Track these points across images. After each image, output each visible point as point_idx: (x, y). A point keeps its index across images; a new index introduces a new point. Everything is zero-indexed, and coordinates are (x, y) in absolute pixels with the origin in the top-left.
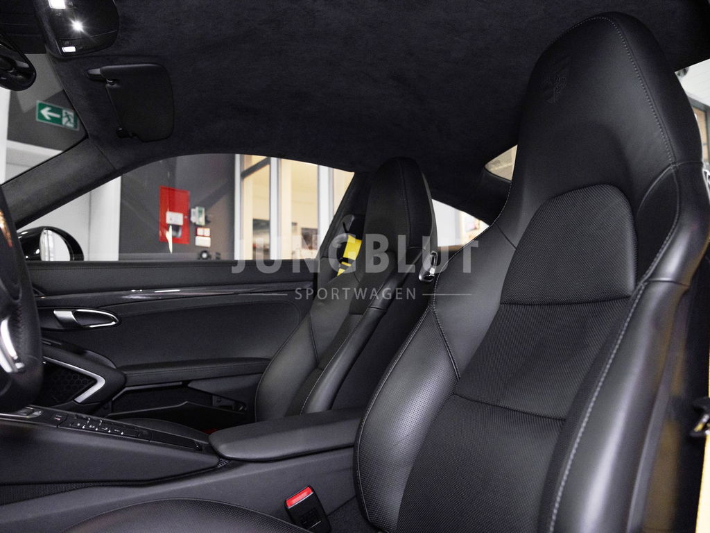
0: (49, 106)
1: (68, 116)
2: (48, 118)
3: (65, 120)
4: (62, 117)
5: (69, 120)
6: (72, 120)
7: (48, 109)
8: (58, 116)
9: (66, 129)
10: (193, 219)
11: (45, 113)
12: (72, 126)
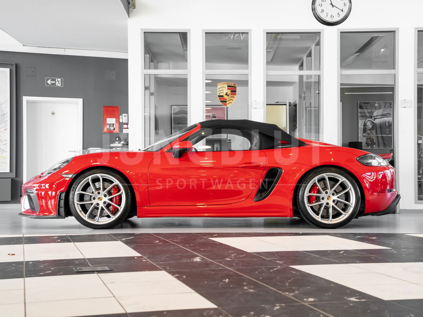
1: (58, 81)
2: (50, 84)
4: (56, 82)
5: (59, 83)
7: (50, 80)
8: (54, 82)
10: (121, 121)
11: (49, 82)
12: (60, 85)
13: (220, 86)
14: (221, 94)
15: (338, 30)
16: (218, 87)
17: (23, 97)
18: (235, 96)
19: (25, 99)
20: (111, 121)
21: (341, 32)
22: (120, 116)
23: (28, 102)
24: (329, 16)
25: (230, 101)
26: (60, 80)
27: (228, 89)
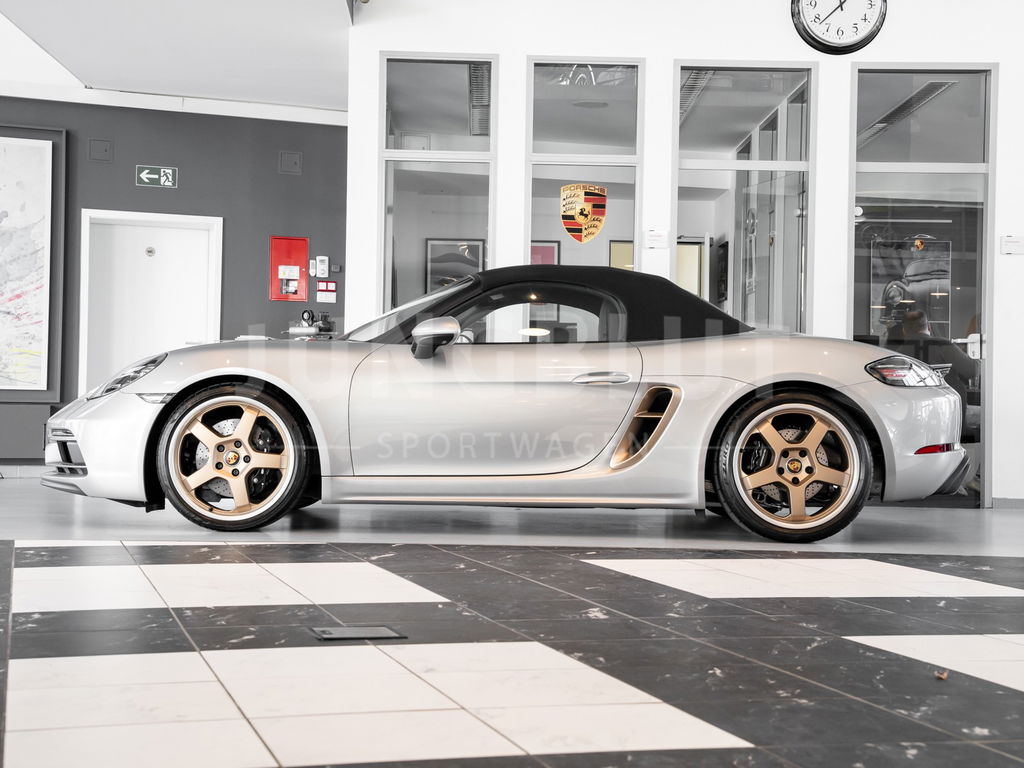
0: (147, 168)
1: (166, 175)
2: (147, 181)
3: (163, 179)
4: (160, 177)
5: (168, 178)
6: (170, 179)
7: (147, 171)
8: (157, 177)
9: (165, 189)
10: (312, 273)
11: (144, 176)
12: (170, 184)
13: (568, 192)
14: (568, 213)
15: (853, 64)
16: (563, 196)
17: (83, 210)
18: (603, 219)
19: (87, 215)
20: (288, 271)
21: (860, 71)
22: (311, 261)
23: (93, 223)
24: (832, 31)
25: (590, 230)
26: (170, 171)
27: (586, 200)
